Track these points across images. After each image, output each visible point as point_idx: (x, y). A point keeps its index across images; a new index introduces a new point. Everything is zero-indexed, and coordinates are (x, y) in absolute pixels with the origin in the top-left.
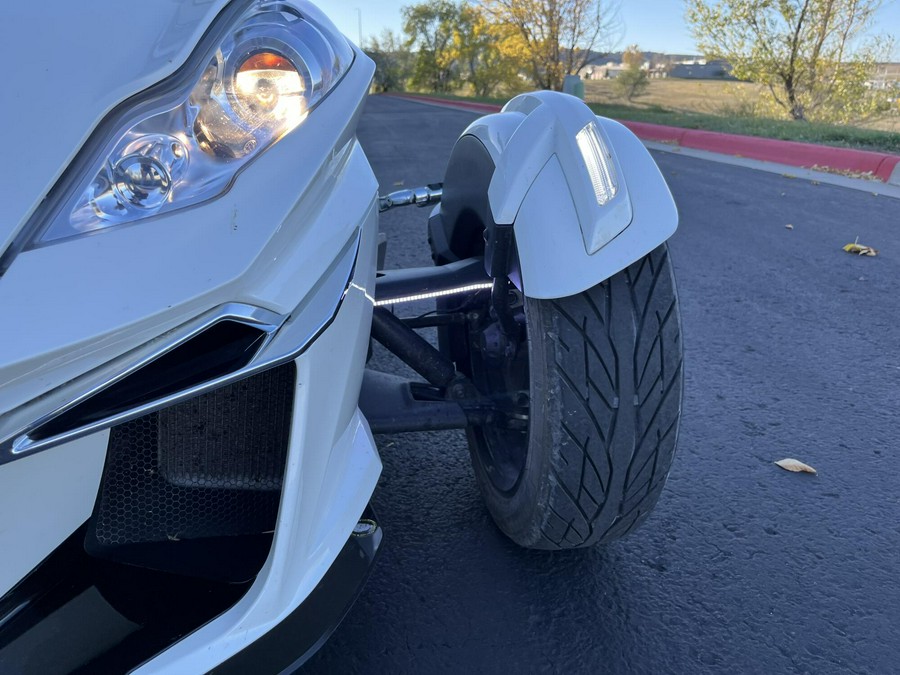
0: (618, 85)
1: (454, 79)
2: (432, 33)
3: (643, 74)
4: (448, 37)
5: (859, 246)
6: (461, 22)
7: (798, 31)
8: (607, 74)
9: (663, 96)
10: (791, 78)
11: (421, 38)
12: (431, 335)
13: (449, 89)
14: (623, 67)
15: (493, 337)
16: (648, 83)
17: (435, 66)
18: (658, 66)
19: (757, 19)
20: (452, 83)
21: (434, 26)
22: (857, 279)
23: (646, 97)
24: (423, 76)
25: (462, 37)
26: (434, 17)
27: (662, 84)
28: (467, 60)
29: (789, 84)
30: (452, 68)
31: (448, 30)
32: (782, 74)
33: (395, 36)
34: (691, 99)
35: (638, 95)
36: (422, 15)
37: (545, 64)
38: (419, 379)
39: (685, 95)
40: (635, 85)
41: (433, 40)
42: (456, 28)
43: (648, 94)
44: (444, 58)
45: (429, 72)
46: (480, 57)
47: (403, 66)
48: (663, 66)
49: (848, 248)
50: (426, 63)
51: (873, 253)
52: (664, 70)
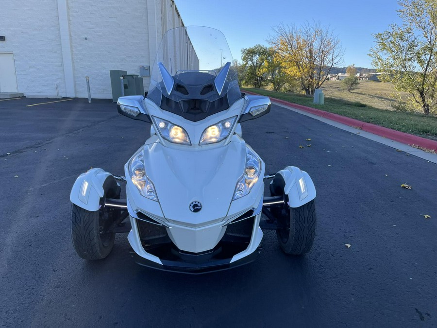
0: (343, 84)
1: (264, 81)
2: (255, 60)
3: (356, 79)
4: (263, 62)
5: (406, 185)
6: (269, 56)
7: (426, 71)
8: (338, 79)
9: (366, 89)
10: (423, 91)
11: (250, 62)
12: (269, 209)
13: (261, 85)
14: (347, 75)
15: (283, 212)
16: (358, 83)
17: (256, 75)
18: (364, 75)
19: (406, 65)
20: (263, 83)
21: (256, 58)
22: (399, 197)
23: (357, 90)
24: (250, 79)
25: (269, 63)
26: (257, 54)
27: (366, 84)
28: (271, 73)
29: (422, 94)
30: (264, 76)
31: (263, 60)
32: (418, 90)
33: (238, 62)
34: (381, 91)
35: (354, 89)
36: (250, 53)
37: (307, 79)
38: (268, 219)
39: (378, 89)
40: (352, 84)
41: (255, 64)
42: (266, 59)
43: (358, 89)
44: (260, 72)
45: (253, 78)
46: (277, 71)
47: (241, 75)
48: (367, 75)
49: (402, 186)
50: (252, 74)
51: (410, 188)
52: (367, 76)
